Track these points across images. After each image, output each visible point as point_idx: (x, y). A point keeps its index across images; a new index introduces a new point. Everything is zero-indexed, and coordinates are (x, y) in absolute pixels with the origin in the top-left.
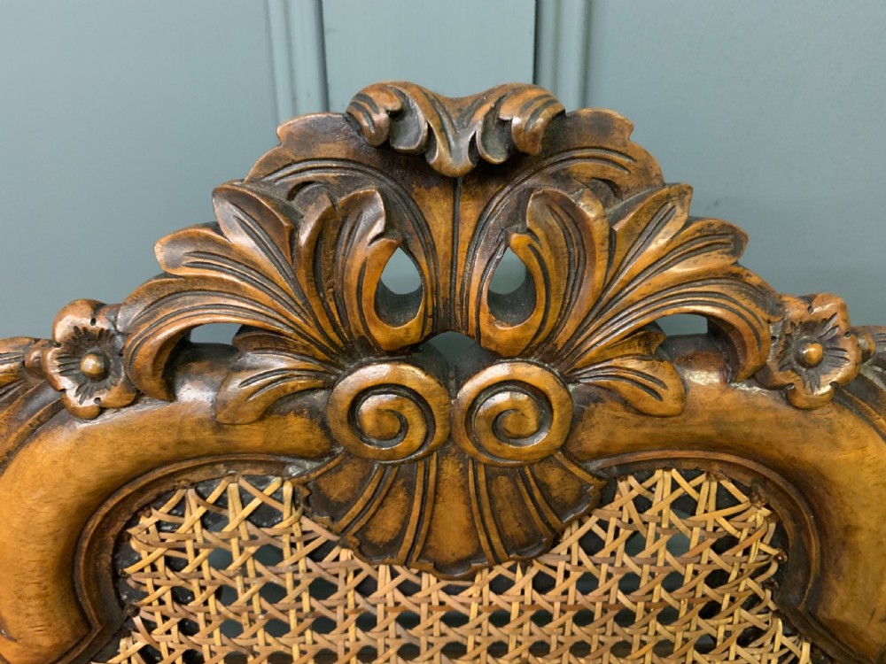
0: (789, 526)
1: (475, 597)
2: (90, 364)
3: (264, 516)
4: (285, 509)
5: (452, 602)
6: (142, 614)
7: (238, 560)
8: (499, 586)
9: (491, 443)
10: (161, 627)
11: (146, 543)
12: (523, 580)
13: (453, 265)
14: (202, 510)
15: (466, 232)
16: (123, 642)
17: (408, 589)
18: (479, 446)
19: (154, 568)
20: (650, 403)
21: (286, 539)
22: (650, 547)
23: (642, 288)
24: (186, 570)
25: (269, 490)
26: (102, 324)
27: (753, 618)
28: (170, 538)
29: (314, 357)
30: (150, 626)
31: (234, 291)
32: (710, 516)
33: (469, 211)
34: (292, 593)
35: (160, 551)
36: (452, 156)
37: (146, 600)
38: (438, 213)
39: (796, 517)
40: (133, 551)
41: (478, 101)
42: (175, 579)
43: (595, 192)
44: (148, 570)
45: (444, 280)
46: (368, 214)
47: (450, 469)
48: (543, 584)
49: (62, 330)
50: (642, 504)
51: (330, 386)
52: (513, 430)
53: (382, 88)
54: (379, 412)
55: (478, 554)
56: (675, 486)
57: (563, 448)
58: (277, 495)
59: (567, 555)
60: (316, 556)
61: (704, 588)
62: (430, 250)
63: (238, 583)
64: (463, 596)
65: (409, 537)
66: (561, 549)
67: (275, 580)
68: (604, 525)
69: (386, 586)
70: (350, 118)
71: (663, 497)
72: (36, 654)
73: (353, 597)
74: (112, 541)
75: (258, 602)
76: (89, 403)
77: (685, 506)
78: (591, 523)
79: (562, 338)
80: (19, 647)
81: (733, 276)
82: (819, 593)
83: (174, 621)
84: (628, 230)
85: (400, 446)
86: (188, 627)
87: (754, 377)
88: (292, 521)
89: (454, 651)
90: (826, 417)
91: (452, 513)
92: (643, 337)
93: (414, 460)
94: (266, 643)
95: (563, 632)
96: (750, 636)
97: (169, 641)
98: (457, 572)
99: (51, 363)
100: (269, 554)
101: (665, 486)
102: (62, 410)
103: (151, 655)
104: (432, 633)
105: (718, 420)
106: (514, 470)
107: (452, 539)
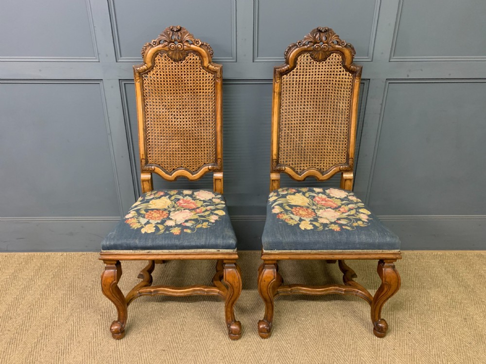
0: (343, 58)
1: (321, 64)
2: (300, 44)
3: (307, 57)
5: (319, 64)
6: (297, 65)
7: (305, 60)
8: (323, 63)
9: (323, 49)
11: (299, 59)
12: (324, 62)
16: (295, 68)
17: (316, 63)
20: (333, 47)
22: (333, 59)
23: (333, 39)
26: (301, 41)
28: (301, 58)
29: (313, 43)
31: (310, 39)
32: (337, 57)
33: (323, 34)
34: (308, 63)
36: (323, 31)
38: (321, 34)
41: (325, 28)
42: (300, 62)
43: (330, 33)
46: (318, 34)
47: (321, 52)
48: (326, 63)
51: (314, 46)
52: (325, 48)
53: (319, 27)
54: (317, 47)
55: (322, 59)
57: (328, 50)
58: (309, 55)
59: (327, 60)
60: (310, 60)
61: (337, 63)
62: (321, 37)
63: (305, 62)
65: (317, 57)
69: (315, 63)
70: (317, 29)
71: (334, 55)
72: (290, 67)
74: (297, 58)
75: (306, 64)
76: (299, 47)
77: (336, 56)
78: (329, 58)
79: (328, 42)
81: (338, 38)
82: (345, 63)
84: (332, 35)
86: (300, 66)
87: (339, 45)
88: (309, 57)
89: (319, 69)
90: (344, 48)
91: (321, 55)
92: (333, 42)
93: (319, 51)
94: (306, 68)
95: (327, 67)
96: (340, 68)
97: (299, 68)
98: (320, 61)
99: (297, 44)
100: (307, 60)
101: (334, 54)
102: (297, 47)
103: (297, 69)
104: (318, 67)
105: (337, 48)
106: (325, 52)
107: (320, 58)
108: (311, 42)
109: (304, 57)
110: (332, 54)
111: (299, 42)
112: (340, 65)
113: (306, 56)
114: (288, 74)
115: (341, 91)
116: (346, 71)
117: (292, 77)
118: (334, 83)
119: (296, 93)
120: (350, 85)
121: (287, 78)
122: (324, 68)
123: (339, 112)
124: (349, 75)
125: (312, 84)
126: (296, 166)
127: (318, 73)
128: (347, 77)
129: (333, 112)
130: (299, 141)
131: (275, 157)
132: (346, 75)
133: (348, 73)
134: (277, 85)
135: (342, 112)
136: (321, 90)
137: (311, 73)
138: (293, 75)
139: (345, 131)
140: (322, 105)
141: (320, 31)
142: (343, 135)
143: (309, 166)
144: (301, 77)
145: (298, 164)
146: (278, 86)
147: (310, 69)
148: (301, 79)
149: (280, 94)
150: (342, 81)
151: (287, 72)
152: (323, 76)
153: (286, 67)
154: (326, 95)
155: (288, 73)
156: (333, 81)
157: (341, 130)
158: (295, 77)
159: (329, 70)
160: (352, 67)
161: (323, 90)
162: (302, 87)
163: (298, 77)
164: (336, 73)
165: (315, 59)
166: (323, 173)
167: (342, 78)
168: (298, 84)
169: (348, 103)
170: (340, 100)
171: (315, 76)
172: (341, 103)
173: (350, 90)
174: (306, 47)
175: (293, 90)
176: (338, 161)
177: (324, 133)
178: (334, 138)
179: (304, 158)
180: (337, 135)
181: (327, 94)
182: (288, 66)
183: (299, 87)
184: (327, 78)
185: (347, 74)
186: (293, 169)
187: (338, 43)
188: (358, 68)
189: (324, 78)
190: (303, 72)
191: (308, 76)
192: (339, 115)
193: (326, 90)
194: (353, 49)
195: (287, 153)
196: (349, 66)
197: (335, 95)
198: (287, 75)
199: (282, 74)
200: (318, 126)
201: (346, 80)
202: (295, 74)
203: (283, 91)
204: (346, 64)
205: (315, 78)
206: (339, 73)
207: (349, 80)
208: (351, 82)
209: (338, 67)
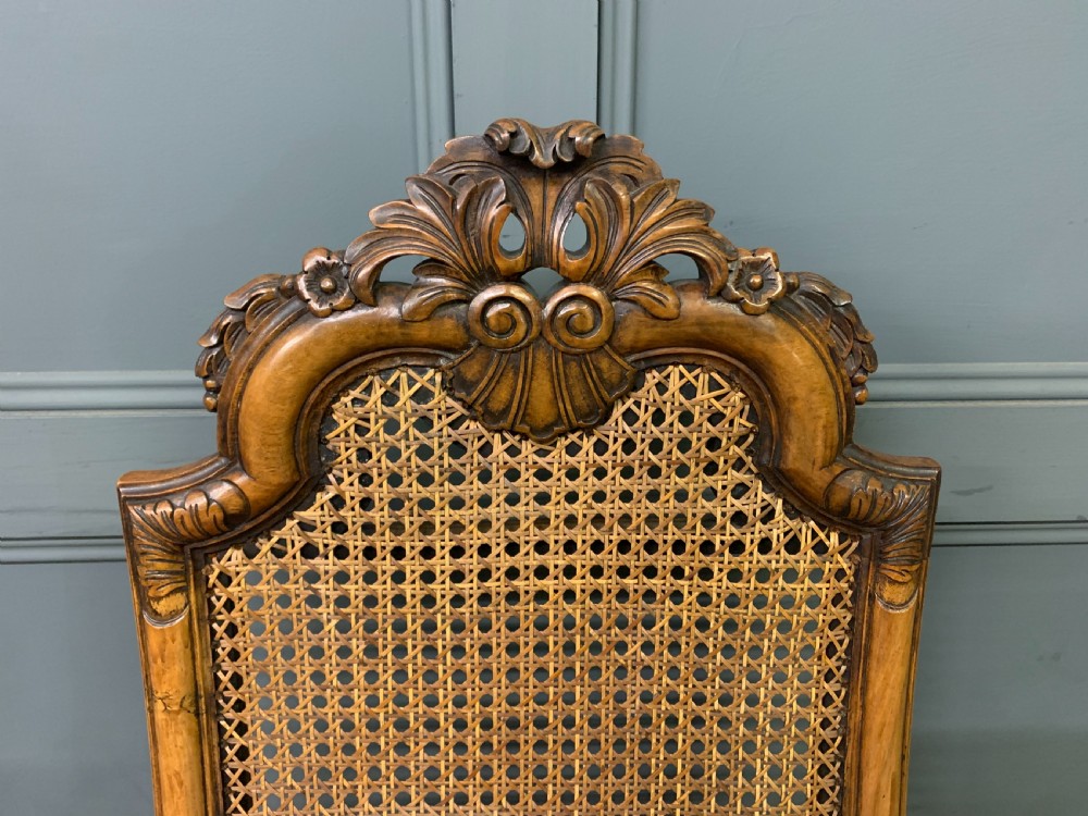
0: (757, 405)
1: (557, 457)
2: (327, 284)
3: (422, 396)
4: (436, 390)
5: (542, 461)
6: (334, 471)
7: (403, 427)
8: (573, 449)
9: (566, 336)
10: (347, 480)
11: (344, 414)
12: (588, 444)
13: (543, 224)
14: (383, 390)
15: (551, 204)
16: (318, 495)
17: (513, 451)
18: (559, 339)
19: (347, 435)
20: (659, 310)
21: (436, 412)
22: (668, 419)
23: (650, 237)
24: (368, 436)
25: (427, 377)
26: (334, 260)
27: (741, 477)
28: (360, 411)
29: (461, 280)
30: (340, 480)
31: (417, 237)
32: (704, 395)
33: (553, 192)
34: (437, 453)
35: (353, 420)
36: (542, 158)
37: (339, 460)
38: (535, 193)
39: (760, 398)
40: (335, 421)
41: (557, 129)
42: (361, 441)
43: (623, 182)
44: (342, 435)
45: (538, 233)
46: (495, 191)
47: (541, 357)
48: (600, 448)
49: (310, 264)
50: (661, 388)
51: (468, 301)
52: (579, 327)
53: (505, 121)
54: (500, 314)
55: (558, 420)
56: (682, 376)
57: (609, 341)
58: (432, 380)
59: (615, 428)
60: (454, 425)
61: (705, 452)
62: (530, 215)
63: (402, 445)
64: (549, 458)
65: (515, 405)
66: (611, 421)
67: (427, 442)
68: (638, 404)
69: (498, 448)
70: (488, 137)
71: (674, 384)
72: (267, 491)
73: (477, 457)
74: (322, 412)
75: (415, 460)
76: (326, 307)
77: (688, 391)
78: (629, 403)
79: (607, 267)
80: (257, 485)
81: (704, 232)
82: (779, 450)
83: (356, 475)
84: (640, 202)
85: (512, 338)
86: (365, 480)
87: (721, 294)
88: (440, 400)
89: (543, 498)
90: (767, 321)
91: (542, 388)
92: (654, 269)
93: (519, 349)
94: (418, 491)
95: (614, 483)
96: (740, 490)
97: (352, 490)
98: (545, 435)
99: (302, 284)
100: (424, 424)
101: (676, 376)
102: (304, 314)
103: (338, 502)
104: (528, 485)
105: (701, 322)
106: (580, 357)
107: (542, 408)
108: (433, 266)
109: (390, 398)
110: (652, 378)
111: (321, 270)
112: (739, 465)
113: (405, 394)
114: (265, 546)
115: (754, 677)
116: (791, 512)
117: (303, 566)
118: (688, 612)
119: (347, 702)
120: (834, 624)
121: (254, 578)
122: (587, 485)
124: (820, 548)
125: (485, 627)
127: (536, 535)
128: (805, 560)
132: (793, 546)
133: (806, 529)
134: (167, 638)
136: (569, 672)
137: (473, 538)
138: (309, 551)
141: (512, 160)
146: (177, 646)
148: (384, 588)
150: (760, 602)
151: (245, 526)
152: (583, 559)
153: (220, 492)
154: (620, 721)
155: (265, 530)
156: (677, 596)
158: (327, 565)
159: (640, 508)
160: (854, 480)
161: (595, 672)
162: (400, 651)
163: (355, 565)
164: (701, 536)
165: (492, 418)
167: (763, 575)
168: (357, 626)
169: (823, 771)
170: (749, 746)
171: (507, 561)
172: (761, 772)
173: (832, 663)
174: (390, 311)
175: (318, 677)
181: (632, 706)
182: (241, 480)
183: (371, 651)
184: (623, 572)
185: (806, 542)
187: (705, 279)
188: (904, 494)
189: (597, 572)
190: (397, 528)
191: (442, 564)
193: (621, 671)
194: (848, 323)
196: (819, 479)
197: (705, 712)
198: (251, 554)
199: (198, 543)
201: (799, 590)
202: (323, 539)
203: (237, 681)
204: (793, 459)
205: (512, 573)
206: (733, 532)
207: (823, 589)
208: (837, 600)
209: (716, 481)
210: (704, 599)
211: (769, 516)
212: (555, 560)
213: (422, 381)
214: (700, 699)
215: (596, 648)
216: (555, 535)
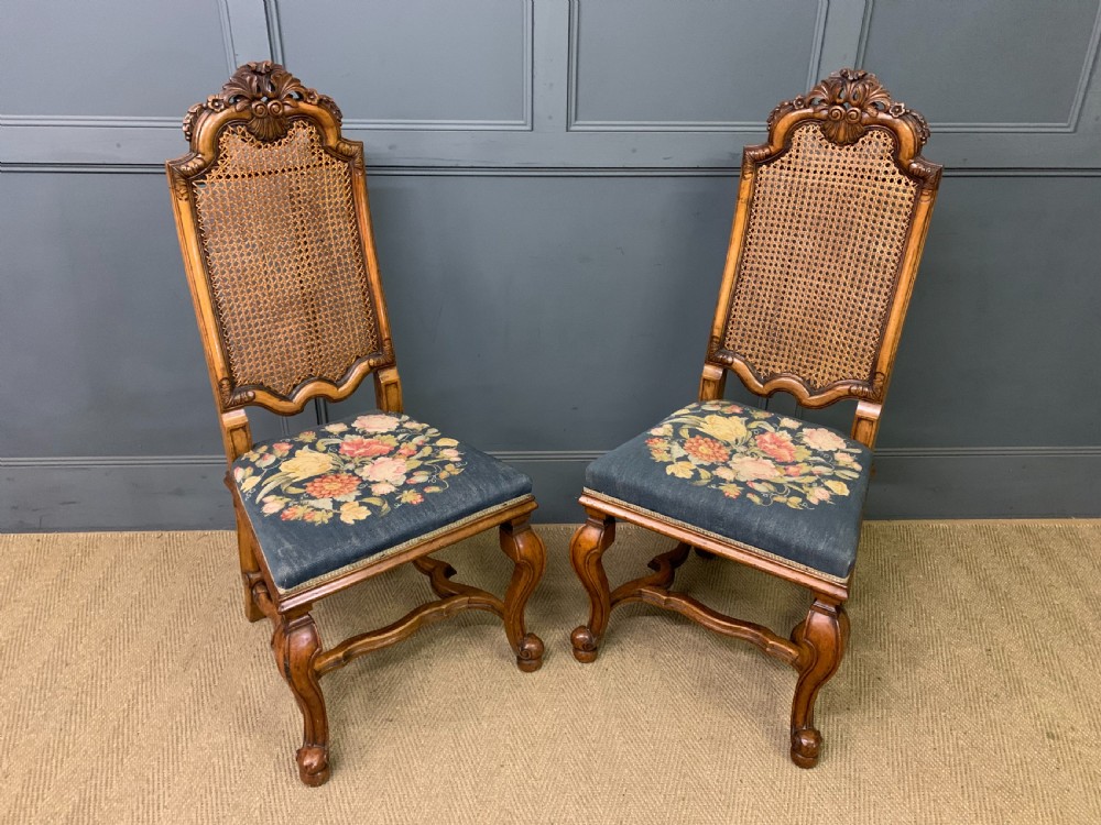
0: (895, 142)
1: (844, 151)
2: (800, 103)
3: (815, 132)
4: (818, 131)
5: (840, 152)
6: (791, 148)
7: (809, 139)
8: (848, 149)
9: (849, 120)
10: (794, 151)
11: (796, 135)
12: (852, 148)
14: (806, 129)
16: (787, 154)
17: (833, 148)
19: (796, 139)
20: (873, 116)
21: (817, 136)
22: (872, 144)
24: (801, 140)
26: (802, 97)
27: (888, 161)
28: (800, 134)
29: (829, 104)
30: (792, 151)
32: (882, 138)
34: (815, 146)
35: (798, 136)
37: (793, 145)
39: (896, 140)
40: (794, 136)
42: (799, 141)
47: (843, 124)
48: (855, 150)
49: (797, 98)
50: (872, 135)
52: (853, 118)
53: (845, 69)
54: (835, 113)
55: (845, 141)
56: (878, 133)
58: (818, 128)
59: (859, 144)
60: (821, 140)
61: (880, 153)
63: (808, 143)
65: (835, 136)
67: (814, 143)
68: (865, 139)
69: (830, 146)
70: (840, 72)
72: (776, 151)
73: (825, 148)
74: (792, 133)
75: (810, 147)
76: (798, 108)
77: (878, 137)
80: (774, 150)
82: (898, 156)
83: (796, 150)
85: (837, 119)
86: (798, 151)
87: (887, 112)
88: (819, 133)
89: (838, 161)
90: (899, 120)
91: (842, 132)
93: (838, 121)
94: (809, 155)
95: (856, 159)
96: (888, 165)
97: (794, 153)
98: (842, 144)
99: (794, 103)
100: (814, 139)
101: (876, 133)
102: (794, 110)
103: (791, 156)
104: (835, 157)
105: (882, 120)
106: (852, 125)
107: (841, 137)
108: (823, 101)
109: (807, 131)
110: (870, 133)
111: (799, 100)
112: (889, 158)
113: (811, 130)
114: (772, 165)
115: (883, 217)
116: (900, 173)
117: (779, 171)
118: (869, 196)
119: (782, 207)
120: (908, 206)
121: (768, 173)
122: (849, 159)
123: (871, 264)
124: (907, 184)
125: (818, 192)
126: (758, 361)
127: (835, 170)
128: (902, 187)
129: (858, 260)
130: (773, 309)
131: (717, 333)
132: (899, 182)
133: (904, 179)
134: (745, 185)
135: (878, 265)
136: (835, 207)
137: (820, 169)
138: (782, 168)
139: (879, 309)
140: (834, 241)
141: (844, 78)
142: (873, 318)
143: (786, 368)
144: (798, 173)
145: (763, 358)
146: (748, 186)
147: (817, 160)
148: (796, 179)
149: (750, 203)
151: (769, 159)
152: (845, 178)
153: (766, 151)
155: (773, 161)
156: (866, 191)
157: (869, 304)
158: (785, 172)
160: (914, 166)
161: (842, 208)
162: (797, 196)
163: (791, 172)
164: (875, 175)
165: (830, 139)
166: (813, 392)
167: (890, 188)
168: (788, 188)
170: (878, 236)
171: (826, 176)
172: (880, 244)
173: (905, 217)
174: (812, 110)
175: (776, 200)
176: (852, 373)
177: (830, 304)
178: (850, 319)
179: (778, 348)
180: (859, 315)
181: (849, 219)
182: (771, 148)
183: (790, 195)
184: (854, 183)
185: (903, 182)
186: (752, 367)
188: (931, 171)
189: (847, 182)
190: (803, 164)
191: (811, 175)
192: (870, 270)
193: (848, 209)
195: (744, 330)
196: (906, 163)
197: (868, 224)
198: (769, 166)
199: (758, 162)
200: (818, 286)
201: (899, 194)
202: (785, 165)
204: (901, 158)
205: (827, 179)
206: (883, 176)
207: (906, 195)
208: (910, 199)
209: (882, 162)
210: (873, 193)
211: (894, 173)
212: (838, 177)
213: (815, 128)
214: (867, 220)
215: (843, 202)
216: (839, 171)
